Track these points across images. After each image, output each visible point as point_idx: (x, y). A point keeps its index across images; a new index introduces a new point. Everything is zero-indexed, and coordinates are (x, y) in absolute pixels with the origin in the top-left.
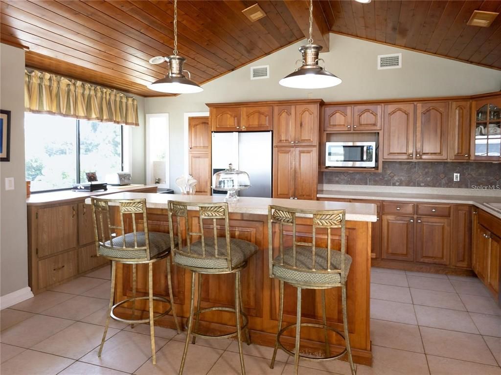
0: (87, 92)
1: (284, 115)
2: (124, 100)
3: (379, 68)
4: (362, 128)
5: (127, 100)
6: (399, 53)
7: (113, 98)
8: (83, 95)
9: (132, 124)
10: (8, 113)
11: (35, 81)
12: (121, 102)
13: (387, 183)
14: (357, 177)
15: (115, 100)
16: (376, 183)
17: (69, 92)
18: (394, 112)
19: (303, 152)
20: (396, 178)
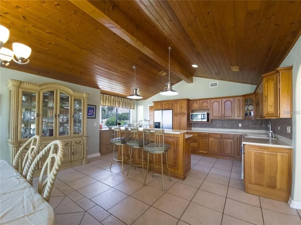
0: (119, 100)
1: (176, 104)
2: (130, 102)
3: (210, 87)
4: (203, 108)
5: (131, 101)
6: (217, 82)
7: (126, 101)
8: (118, 101)
9: (132, 109)
10: (96, 106)
11: (105, 97)
12: (129, 102)
13: (214, 127)
14: (203, 125)
15: (127, 102)
16: (210, 127)
17: (114, 100)
18: (214, 102)
19: (182, 116)
20: (217, 125)
